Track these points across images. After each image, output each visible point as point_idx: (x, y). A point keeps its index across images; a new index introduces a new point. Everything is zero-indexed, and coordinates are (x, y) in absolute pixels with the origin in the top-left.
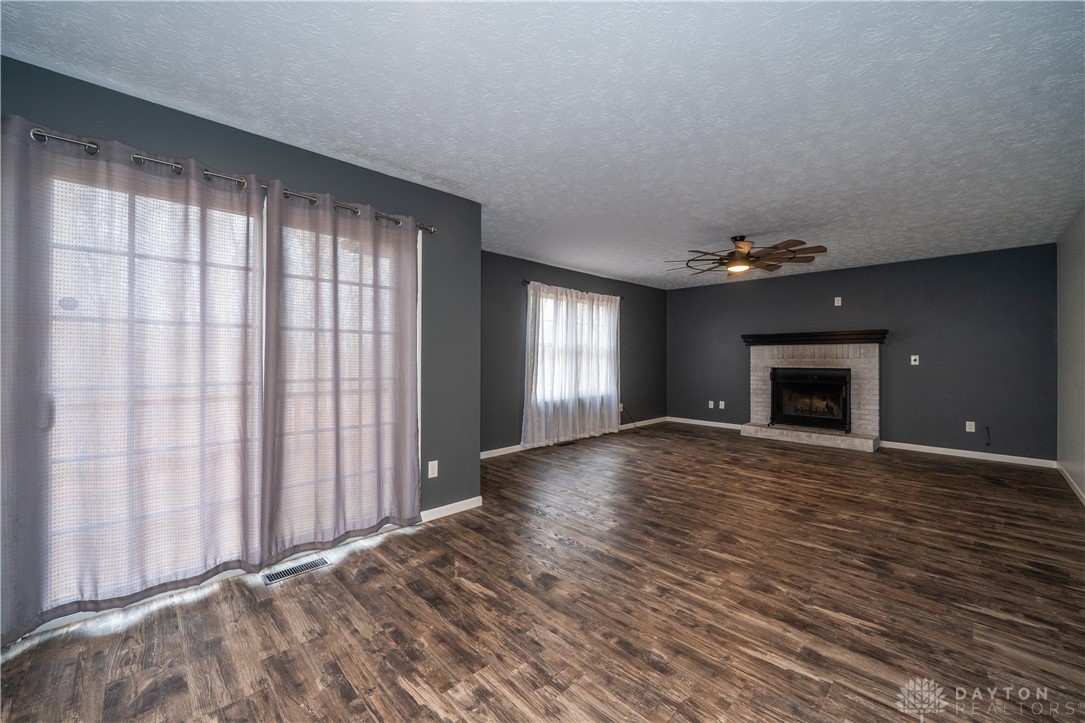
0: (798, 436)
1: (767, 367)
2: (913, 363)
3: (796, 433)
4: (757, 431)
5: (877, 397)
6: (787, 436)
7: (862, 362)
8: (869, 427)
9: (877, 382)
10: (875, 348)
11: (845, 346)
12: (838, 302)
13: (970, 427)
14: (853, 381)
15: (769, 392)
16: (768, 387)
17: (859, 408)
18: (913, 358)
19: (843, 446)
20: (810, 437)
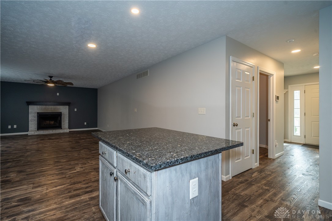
0: (49, 132)
1: (36, 112)
2: (75, 110)
3: (48, 131)
4: (35, 133)
5: (68, 119)
6: (46, 132)
7: (64, 110)
8: (66, 127)
9: (68, 115)
10: (67, 107)
11: (60, 106)
12: (58, 94)
13: (85, 124)
14: (62, 115)
15: (37, 120)
16: (36, 119)
17: (64, 122)
18: (75, 109)
19: (62, 132)
20: (53, 131)
